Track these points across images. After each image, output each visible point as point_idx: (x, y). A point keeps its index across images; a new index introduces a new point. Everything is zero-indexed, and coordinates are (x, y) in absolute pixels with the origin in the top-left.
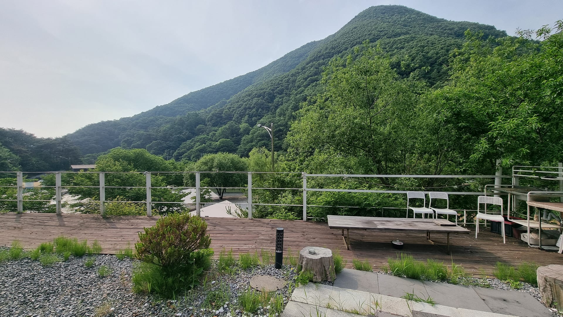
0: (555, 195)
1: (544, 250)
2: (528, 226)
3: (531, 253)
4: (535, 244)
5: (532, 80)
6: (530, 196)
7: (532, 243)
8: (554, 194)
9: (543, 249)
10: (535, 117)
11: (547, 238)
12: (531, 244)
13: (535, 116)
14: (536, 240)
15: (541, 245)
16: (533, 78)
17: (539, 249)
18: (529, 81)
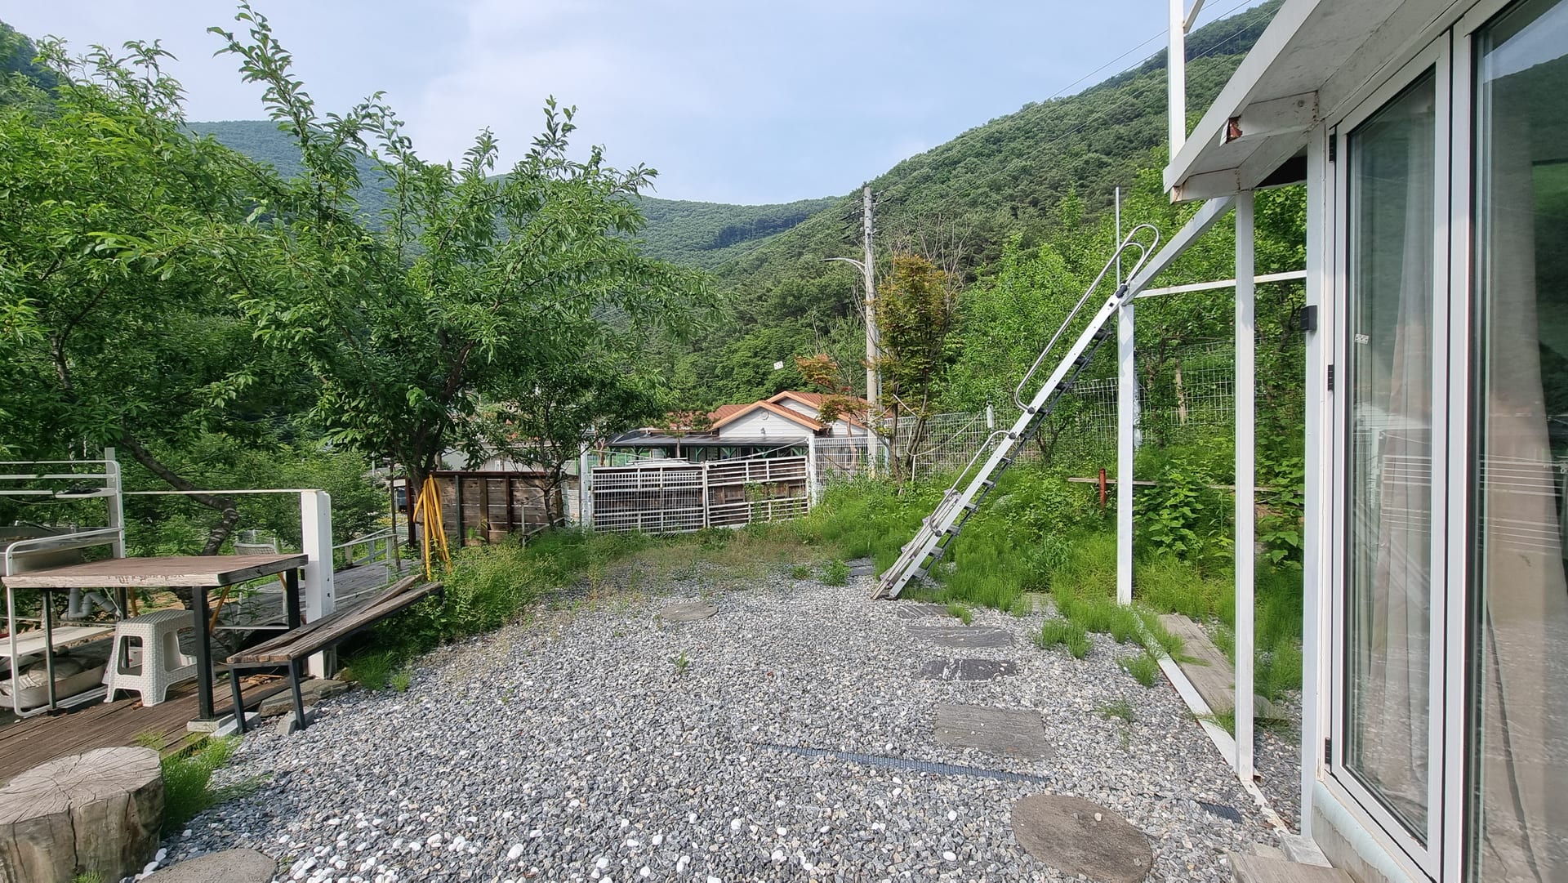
0: (96, 542)
1: (64, 710)
2: (10, 655)
3: (18, 740)
4: (38, 704)
5: (13, 185)
6: (15, 557)
7: (26, 704)
8: (94, 538)
9: (62, 711)
10: (24, 307)
11: (77, 669)
12: (24, 710)
13: (23, 304)
14: (41, 691)
15: (55, 700)
16: (18, 180)
17: (49, 713)
18: (5, 188)
